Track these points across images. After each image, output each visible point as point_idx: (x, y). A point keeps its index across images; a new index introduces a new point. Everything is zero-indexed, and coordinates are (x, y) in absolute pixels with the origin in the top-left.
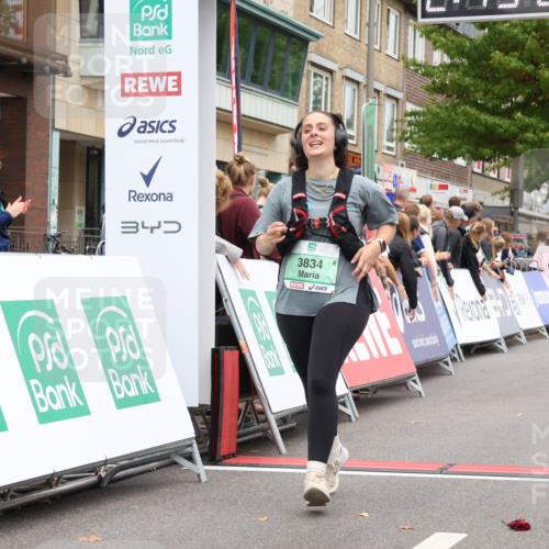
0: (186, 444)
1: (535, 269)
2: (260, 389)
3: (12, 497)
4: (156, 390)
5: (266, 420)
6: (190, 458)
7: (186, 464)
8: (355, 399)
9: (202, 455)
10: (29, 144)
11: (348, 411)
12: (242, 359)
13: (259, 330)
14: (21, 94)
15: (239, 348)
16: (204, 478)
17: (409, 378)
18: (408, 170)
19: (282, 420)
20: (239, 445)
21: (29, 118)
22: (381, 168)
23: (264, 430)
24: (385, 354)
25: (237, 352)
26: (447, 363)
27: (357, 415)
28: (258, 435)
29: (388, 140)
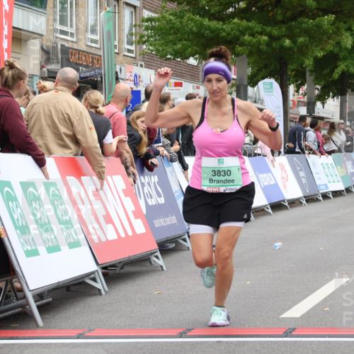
1: (259, 155)
5: (25, 297)
8: (104, 275)
11: (98, 286)
13: (16, 217)
17: (152, 254)
18: (146, 69)
19: (39, 296)
22: (123, 68)
23: (23, 306)
24: (130, 233)
26: (185, 240)
27: (106, 289)
28: (16, 310)
29: (127, 44)
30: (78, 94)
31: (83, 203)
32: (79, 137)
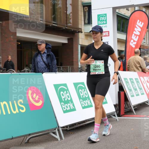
0: (113, 113)
2: (129, 100)
3: (77, 125)
4: (106, 101)
5: (130, 106)
6: (114, 116)
7: (114, 117)
9: (117, 115)
10: (74, 48)
12: (125, 94)
13: (128, 87)
14: (72, 37)
15: (124, 91)
16: (118, 120)
19: (134, 107)
20: (125, 112)
21: (74, 42)
23: (130, 109)
25: (123, 92)
30: (140, 56)
31: (144, 83)
32: (142, 66)
